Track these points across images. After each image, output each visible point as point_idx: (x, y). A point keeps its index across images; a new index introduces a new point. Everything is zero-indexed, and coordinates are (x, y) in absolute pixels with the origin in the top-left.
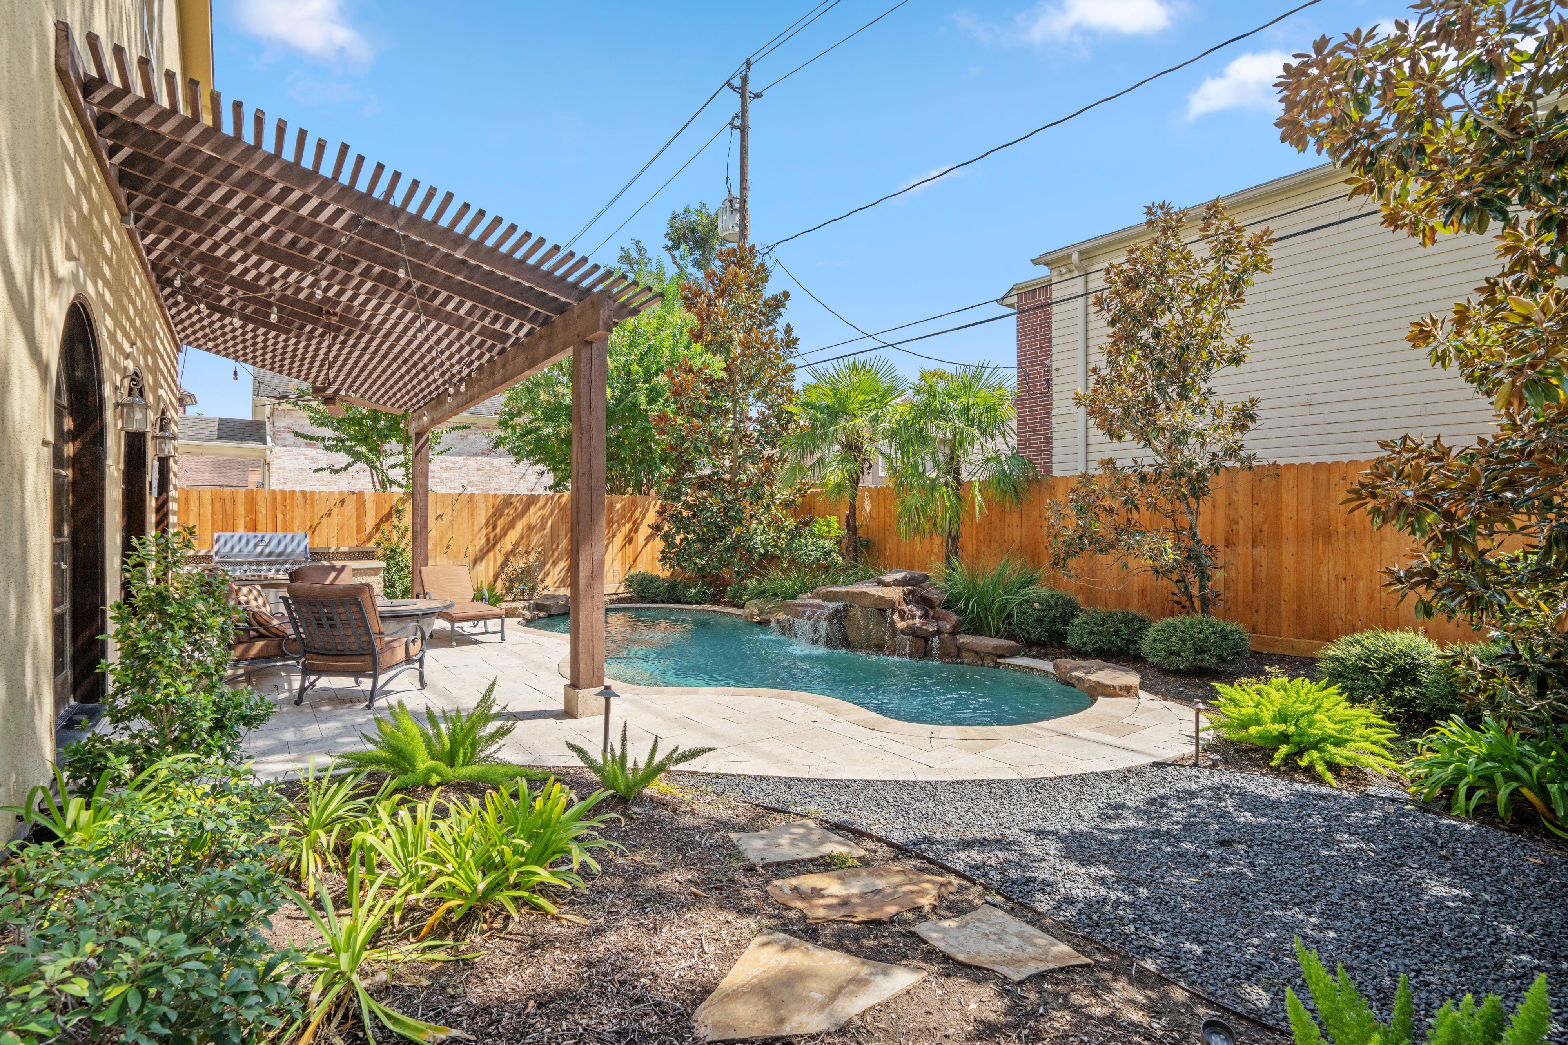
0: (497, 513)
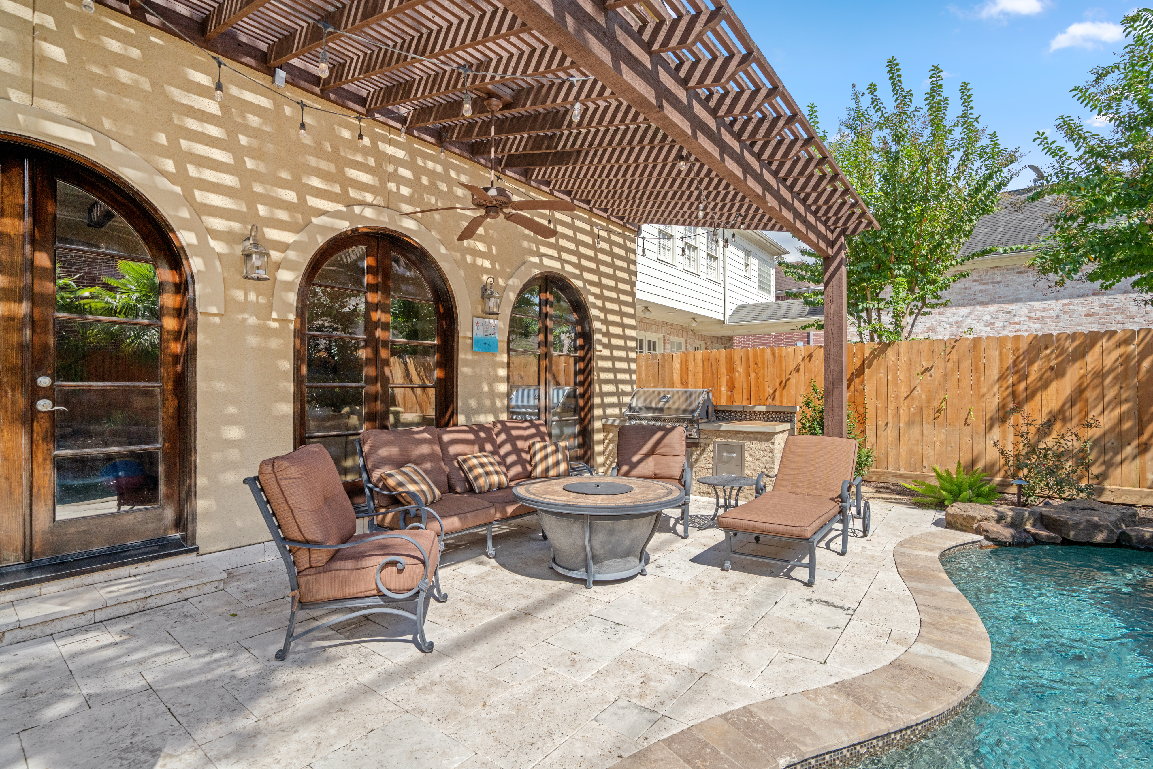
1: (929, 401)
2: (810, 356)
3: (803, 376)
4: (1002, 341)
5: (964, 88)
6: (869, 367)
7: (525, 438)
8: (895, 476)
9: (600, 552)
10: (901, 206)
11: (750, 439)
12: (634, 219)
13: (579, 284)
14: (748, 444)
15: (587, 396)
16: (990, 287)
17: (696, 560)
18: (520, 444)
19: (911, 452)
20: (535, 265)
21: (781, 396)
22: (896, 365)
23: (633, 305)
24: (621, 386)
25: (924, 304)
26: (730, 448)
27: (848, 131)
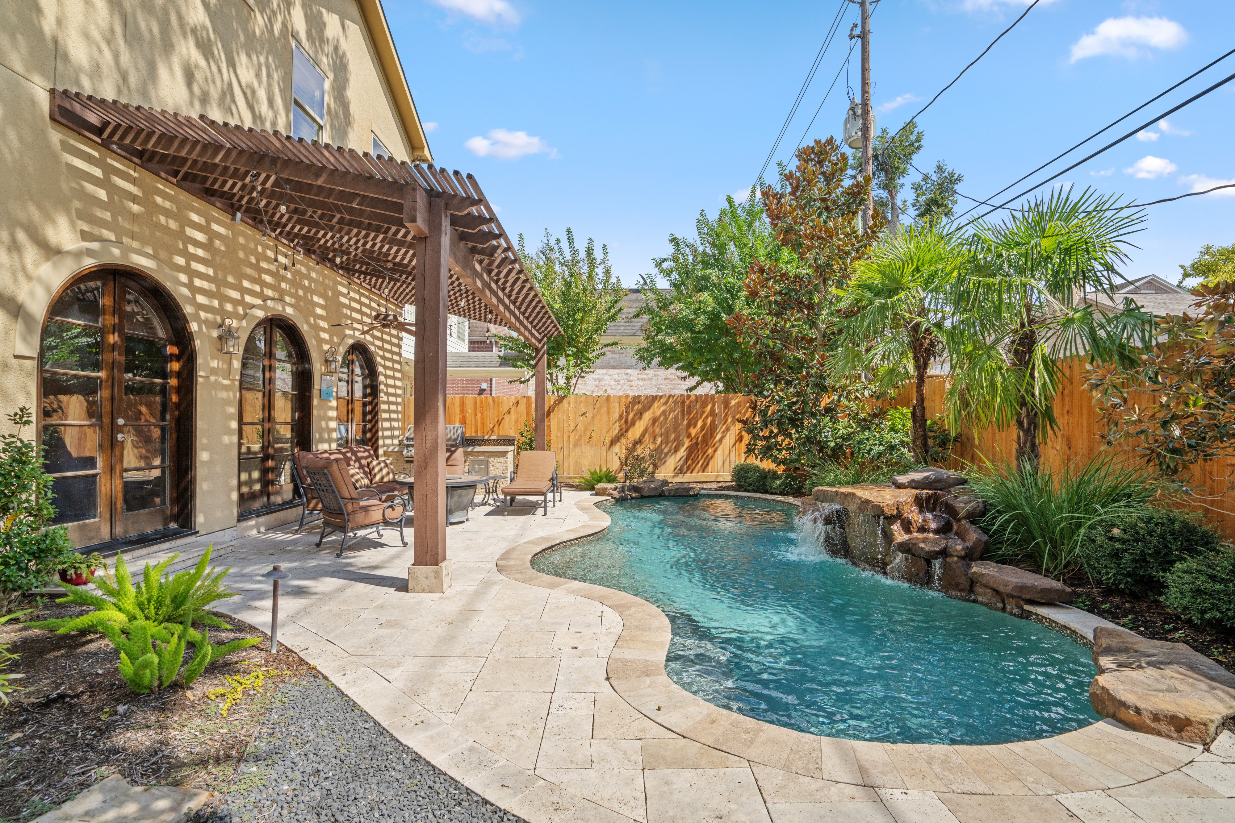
0: (628, 408)
1: (585, 431)
2: (518, 403)
3: (513, 416)
4: (620, 397)
5: (604, 246)
6: (553, 412)
7: (366, 458)
8: (568, 478)
9: (453, 508)
10: (571, 313)
11: (493, 456)
12: (403, 299)
13: (372, 348)
14: (491, 460)
15: (374, 431)
16: (617, 356)
17: (489, 514)
18: (364, 462)
19: (576, 463)
20: (351, 337)
21: (499, 430)
22: (568, 410)
23: (399, 363)
24: (393, 423)
25: (582, 371)
26: (480, 463)
27: (542, 256)
